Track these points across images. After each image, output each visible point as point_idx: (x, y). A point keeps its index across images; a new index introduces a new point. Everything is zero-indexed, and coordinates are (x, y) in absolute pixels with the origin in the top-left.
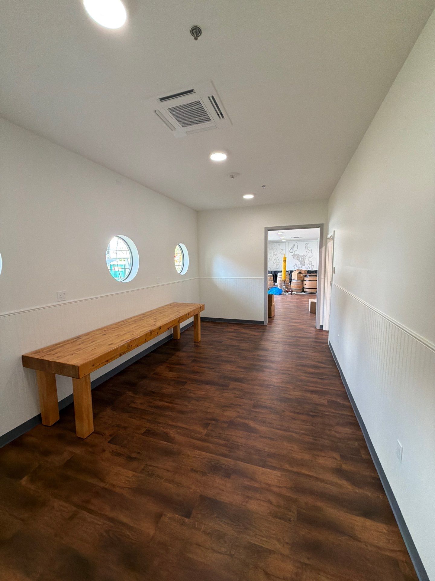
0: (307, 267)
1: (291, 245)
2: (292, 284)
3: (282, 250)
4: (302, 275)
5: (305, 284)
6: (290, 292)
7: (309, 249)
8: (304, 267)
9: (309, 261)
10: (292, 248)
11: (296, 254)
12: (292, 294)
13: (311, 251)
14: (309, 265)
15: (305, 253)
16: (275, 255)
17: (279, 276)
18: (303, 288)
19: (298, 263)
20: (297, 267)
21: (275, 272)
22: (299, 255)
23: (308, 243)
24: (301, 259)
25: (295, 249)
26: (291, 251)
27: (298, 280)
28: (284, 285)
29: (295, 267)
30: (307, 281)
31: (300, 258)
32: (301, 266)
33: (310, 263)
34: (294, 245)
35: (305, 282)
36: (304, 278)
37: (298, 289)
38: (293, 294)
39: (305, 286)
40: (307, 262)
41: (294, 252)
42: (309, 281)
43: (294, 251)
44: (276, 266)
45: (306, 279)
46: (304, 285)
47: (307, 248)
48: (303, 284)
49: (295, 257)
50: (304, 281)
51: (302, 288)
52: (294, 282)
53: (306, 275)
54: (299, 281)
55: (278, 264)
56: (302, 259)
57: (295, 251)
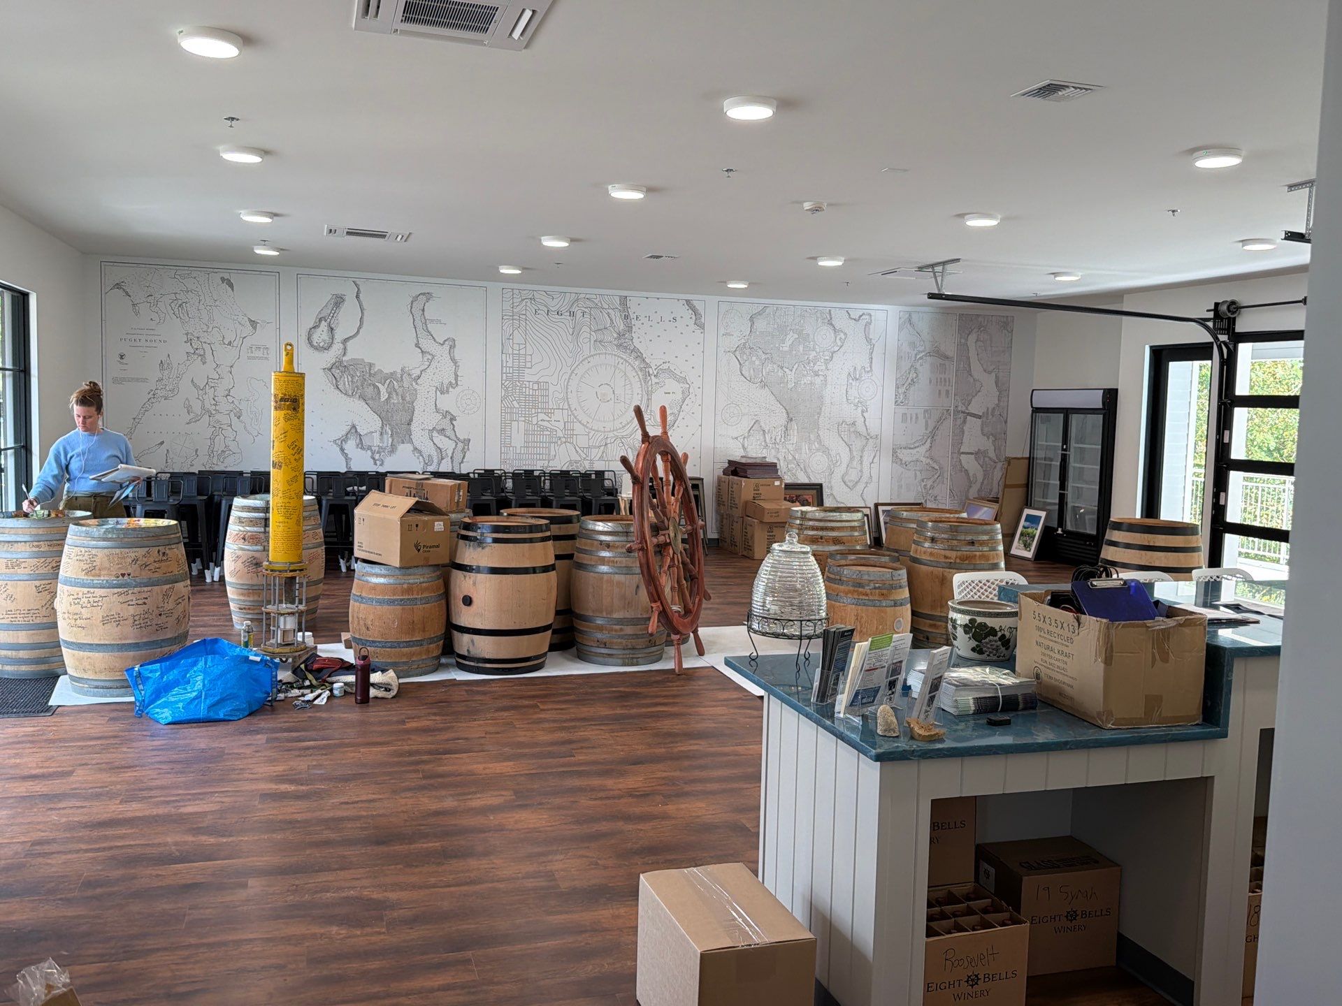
0: (428, 449)
1: (317, 299)
2: (361, 599)
3: (253, 324)
4: (439, 526)
5: (468, 601)
6: (351, 678)
7: (440, 333)
8: (404, 449)
9: (437, 411)
10: (327, 319)
11: (356, 363)
12: (365, 699)
13: (452, 347)
14: (439, 439)
15: (413, 362)
16: (203, 356)
17: (240, 520)
18: (451, 628)
19: (369, 422)
20: (361, 445)
21: (204, 479)
22: (371, 365)
23: (428, 296)
24: (384, 396)
25: (346, 322)
26: (321, 335)
27: (406, 567)
28: (284, 607)
29: (350, 446)
30: (478, 570)
31: (383, 389)
32: (388, 440)
33: (446, 423)
34: (339, 301)
35: (463, 584)
36: (453, 552)
37: (409, 644)
38: (373, 692)
39: (465, 617)
40: (424, 418)
41: (337, 348)
42: (494, 571)
43: (339, 336)
44: (212, 439)
45: (469, 555)
46: (457, 604)
47: (422, 324)
48: (446, 594)
49: (345, 381)
50: (457, 575)
51: (437, 629)
52: (375, 587)
53: (467, 527)
54: (419, 578)
55: (225, 420)
56: (395, 400)
57: (345, 341)
